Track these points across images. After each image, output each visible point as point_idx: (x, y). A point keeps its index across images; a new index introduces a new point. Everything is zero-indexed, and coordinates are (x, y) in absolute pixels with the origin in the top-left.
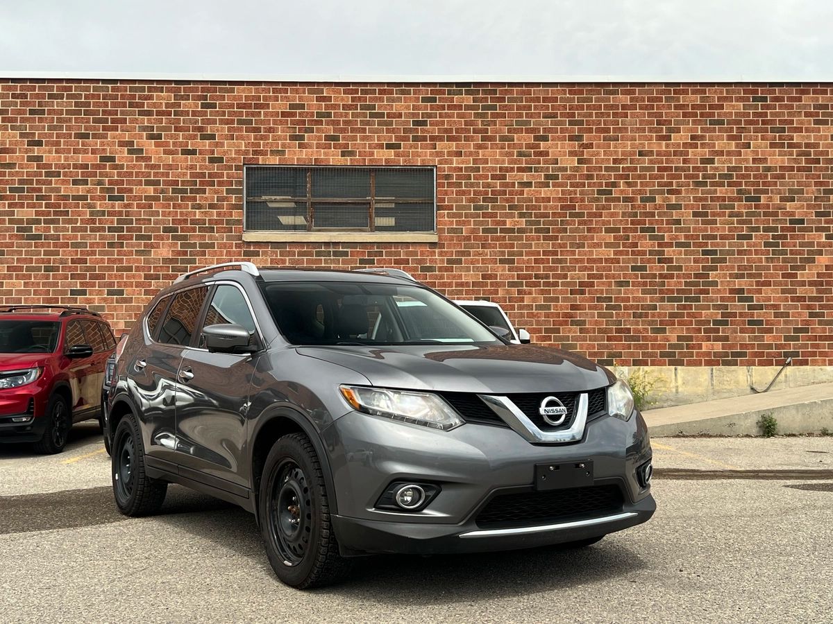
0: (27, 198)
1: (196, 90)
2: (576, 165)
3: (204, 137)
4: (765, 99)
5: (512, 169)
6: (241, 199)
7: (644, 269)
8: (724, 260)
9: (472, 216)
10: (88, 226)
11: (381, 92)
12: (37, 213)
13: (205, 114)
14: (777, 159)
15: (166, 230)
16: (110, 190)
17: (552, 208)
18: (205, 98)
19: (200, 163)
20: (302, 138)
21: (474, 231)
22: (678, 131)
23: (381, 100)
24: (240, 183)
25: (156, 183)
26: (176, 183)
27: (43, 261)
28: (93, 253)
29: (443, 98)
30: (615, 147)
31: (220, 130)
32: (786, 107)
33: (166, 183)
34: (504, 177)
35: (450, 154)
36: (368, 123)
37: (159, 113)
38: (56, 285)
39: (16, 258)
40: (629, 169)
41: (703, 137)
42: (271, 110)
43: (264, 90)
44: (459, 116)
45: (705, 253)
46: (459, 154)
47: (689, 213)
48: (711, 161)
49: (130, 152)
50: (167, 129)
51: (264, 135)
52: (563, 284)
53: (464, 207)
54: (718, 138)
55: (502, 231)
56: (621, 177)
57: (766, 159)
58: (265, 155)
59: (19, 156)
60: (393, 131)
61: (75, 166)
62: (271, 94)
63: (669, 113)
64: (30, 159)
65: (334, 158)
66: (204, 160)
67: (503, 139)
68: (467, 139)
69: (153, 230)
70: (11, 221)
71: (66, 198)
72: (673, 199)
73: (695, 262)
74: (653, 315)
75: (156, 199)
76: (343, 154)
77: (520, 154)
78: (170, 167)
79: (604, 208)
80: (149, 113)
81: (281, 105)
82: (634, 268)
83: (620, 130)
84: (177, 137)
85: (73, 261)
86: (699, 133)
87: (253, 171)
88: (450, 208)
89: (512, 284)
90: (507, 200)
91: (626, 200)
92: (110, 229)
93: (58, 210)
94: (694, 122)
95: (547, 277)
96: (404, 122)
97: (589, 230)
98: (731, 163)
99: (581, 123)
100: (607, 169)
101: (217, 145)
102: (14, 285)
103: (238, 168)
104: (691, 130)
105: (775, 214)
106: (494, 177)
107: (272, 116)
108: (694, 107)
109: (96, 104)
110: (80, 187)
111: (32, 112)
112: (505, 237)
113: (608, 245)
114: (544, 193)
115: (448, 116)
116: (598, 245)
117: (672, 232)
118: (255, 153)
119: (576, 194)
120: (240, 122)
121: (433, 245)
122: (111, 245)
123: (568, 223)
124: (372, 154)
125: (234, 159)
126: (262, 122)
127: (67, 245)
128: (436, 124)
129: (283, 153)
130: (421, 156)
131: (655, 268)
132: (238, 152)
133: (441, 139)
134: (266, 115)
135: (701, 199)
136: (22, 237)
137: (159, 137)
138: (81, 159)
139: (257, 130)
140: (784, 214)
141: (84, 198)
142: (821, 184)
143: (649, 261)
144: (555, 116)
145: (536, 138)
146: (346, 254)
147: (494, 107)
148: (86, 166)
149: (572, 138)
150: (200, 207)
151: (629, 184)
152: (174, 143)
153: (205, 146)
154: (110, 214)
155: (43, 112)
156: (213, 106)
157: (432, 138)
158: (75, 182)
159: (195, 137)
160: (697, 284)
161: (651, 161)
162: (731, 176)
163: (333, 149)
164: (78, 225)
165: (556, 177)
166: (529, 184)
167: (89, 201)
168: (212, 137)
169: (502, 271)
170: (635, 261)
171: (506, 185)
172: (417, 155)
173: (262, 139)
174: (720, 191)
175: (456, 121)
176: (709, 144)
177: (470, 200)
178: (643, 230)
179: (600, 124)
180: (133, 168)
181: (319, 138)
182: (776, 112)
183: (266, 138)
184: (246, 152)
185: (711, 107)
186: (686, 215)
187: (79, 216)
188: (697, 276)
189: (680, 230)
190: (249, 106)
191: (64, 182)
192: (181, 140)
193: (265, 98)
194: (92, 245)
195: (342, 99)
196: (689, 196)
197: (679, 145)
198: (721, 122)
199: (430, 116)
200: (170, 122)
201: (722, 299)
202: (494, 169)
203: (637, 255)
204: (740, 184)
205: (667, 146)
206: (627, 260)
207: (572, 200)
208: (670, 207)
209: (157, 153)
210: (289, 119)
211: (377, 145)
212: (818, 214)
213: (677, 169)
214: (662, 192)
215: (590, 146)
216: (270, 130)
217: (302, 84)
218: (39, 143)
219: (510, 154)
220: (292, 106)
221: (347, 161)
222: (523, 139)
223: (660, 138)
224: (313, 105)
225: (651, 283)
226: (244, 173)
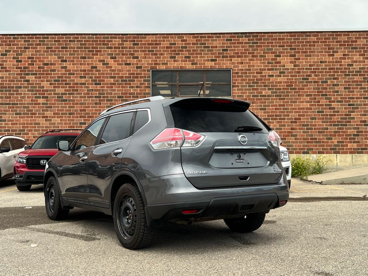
0: (61, 84)
1: (130, 38)
2: (293, 67)
3: (134, 58)
5: (265, 70)
6: (149, 84)
7: (323, 112)
8: (358, 108)
9: (248, 90)
10: (87, 96)
11: (208, 37)
12: (65, 90)
13: (134, 48)
15: (119, 97)
16: (95, 81)
17: (282, 86)
18: (134, 41)
19: (132, 68)
20: (175, 57)
21: (249, 96)
22: (337, 52)
23: (208, 40)
24: (149, 77)
25: (114, 77)
26: (122, 77)
27: (68, 110)
28: (89, 107)
29: (235, 39)
30: (310, 59)
31: (141, 54)
33: (118, 77)
34: (261, 73)
35: (238, 63)
36: (203, 51)
37: (115, 48)
38: (73, 120)
39: (57, 109)
40: (316, 69)
41: (348, 55)
42: (162, 46)
43: (159, 37)
44: (242, 47)
45: (349, 105)
46: (242, 63)
48: (352, 65)
49: (103, 64)
50: (118, 54)
51: (159, 57)
52: (288, 119)
53: (244, 86)
54: (355, 55)
55: (261, 96)
58: (159, 65)
59: (57, 67)
60: (214, 54)
61: (81, 71)
62: (162, 39)
63: (334, 44)
64: (62, 68)
65: (189, 66)
66: (134, 67)
67: (261, 56)
68: (245, 57)
69: (113, 97)
70: (54, 94)
71: (77, 84)
72: (335, 82)
73: (345, 109)
74: (327, 132)
75: (114, 84)
76: (192, 64)
77: (268, 63)
78: (120, 70)
79: (305, 86)
80: (111, 48)
81: (166, 44)
82: (318, 112)
83: (312, 52)
84: (123, 58)
85: (80, 110)
86: (347, 53)
87: (155, 72)
88: (238, 86)
89: (265, 119)
90: (263, 83)
91: (315, 82)
92: (96, 97)
93: (74, 89)
94: (345, 48)
95: (280, 116)
96: (218, 50)
97: (299, 95)
98: (361, 66)
99: (295, 49)
100: (306, 69)
101: (139, 61)
102: (56, 121)
103: (148, 71)
104: (343, 52)
106: (257, 73)
107: (162, 48)
108: (344, 42)
109: (89, 44)
110: (83, 79)
111: (62, 48)
112: (262, 99)
113: (307, 102)
114: (279, 79)
115: (237, 47)
116: (303, 102)
117: (335, 96)
118: (155, 64)
119: (293, 80)
120: (149, 51)
122: (96, 104)
123: (289, 92)
124: (205, 64)
125: (146, 67)
126: (158, 51)
127: (78, 104)
128: (232, 50)
129: (167, 64)
130: (225, 64)
131: (328, 112)
132: (148, 64)
133: (234, 57)
134: (160, 48)
135: (347, 82)
136: (59, 101)
137: (115, 58)
138: (83, 67)
139: (156, 54)
141: (85, 84)
143: (325, 109)
144: (284, 46)
145: (275, 56)
147: (257, 43)
148: (85, 71)
149: (291, 56)
150: (132, 87)
151: (316, 76)
152: (121, 60)
153: (134, 61)
154: (95, 90)
155: (67, 48)
156: (138, 44)
157: (230, 57)
158: (81, 77)
159: (130, 58)
160: (346, 119)
161: (325, 66)
162: (360, 72)
163: (188, 62)
164: (82, 95)
165: (284, 73)
166: (272, 76)
167: (87, 85)
168: (137, 58)
169: (261, 113)
170: (319, 108)
171: (263, 76)
173: (158, 58)
174: (356, 78)
175: (241, 49)
176: (351, 58)
177: (247, 83)
178: (322, 95)
179: (303, 49)
180: (105, 71)
181: (182, 57)
183: (160, 58)
184: (152, 64)
185: (352, 42)
186: (341, 89)
187: (83, 91)
188: (346, 115)
189: (339, 95)
190: (153, 44)
191: (76, 77)
192: (124, 59)
193: (159, 41)
194: (88, 104)
195: (192, 41)
196: (342, 80)
197: (338, 58)
198: (356, 48)
199: (229, 47)
200: (120, 51)
201: (357, 125)
202: (257, 69)
203: (320, 106)
204: (364, 75)
205: (333, 59)
206: (315, 108)
207: (291, 82)
208: (334, 85)
209: (114, 64)
210: (169, 49)
211: (207, 60)
213: (337, 69)
214: (330, 79)
215: (299, 59)
216: (161, 54)
217: (175, 34)
218: (65, 61)
219: (264, 63)
220: (171, 44)
221: (194, 67)
222: (270, 56)
223: (330, 55)
224: (179, 43)
225: (326, 119)
226: (150, 73)
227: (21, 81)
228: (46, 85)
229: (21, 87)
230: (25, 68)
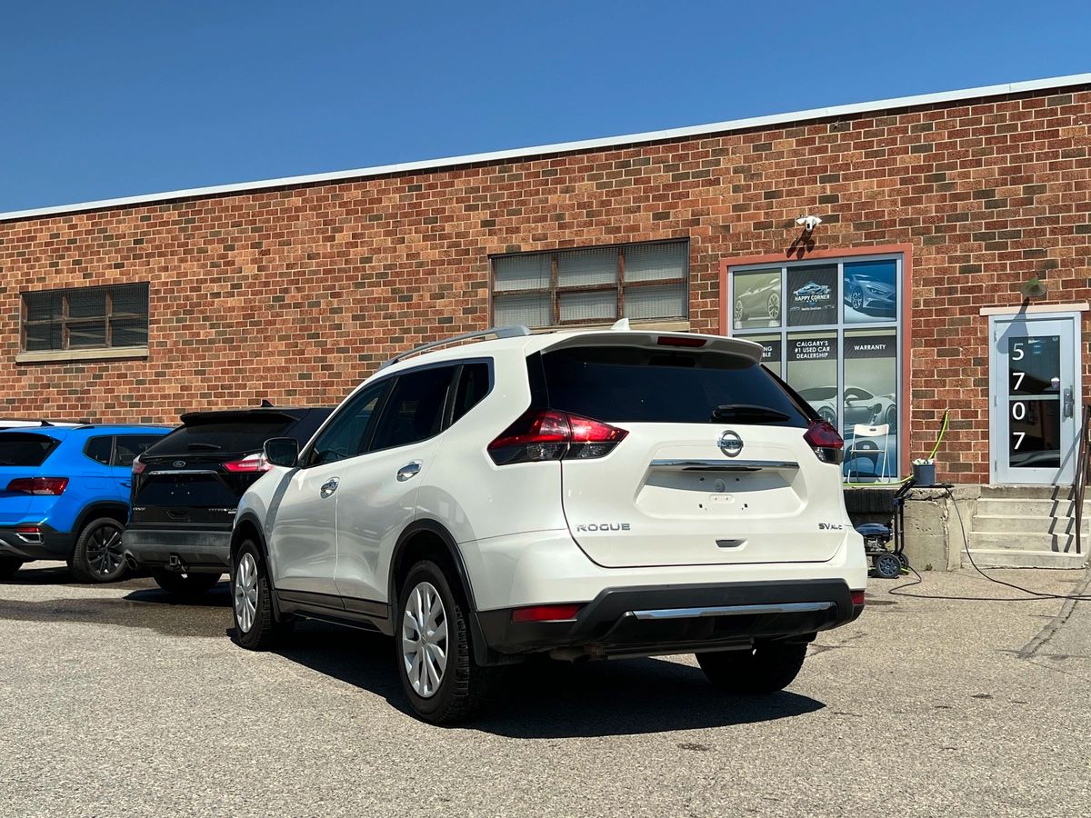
2: (257, 273)
4: (419, 188)
5: (206, 281)
6: (18, 324)
7: (309, 376)
14: (430, 253)
17: (236, 318)
20: (57, 264)
21: (176, 343)
22: (341, 230)
23: (112, 223)
24: (16, 310)
29: (156, 216)
30: (288, 252)
31: (6, 262)
32: (438, 194)
34: (198, 289)
35: (159, 269)
36: (102, 246)
40: (298, 274)
42: (38, 241)
43: (33, 223)
44: (167, 232)
45: (362, 358)
46: (166, 269)
47: (348, 317)
48: (370, 260)
51: (33, 265)
53: (169, 321)
54: (376, 235)
55: (197, 342)
56: (291, 282)
57: (418, 253)
58: (33, 283)
60: (119, 251)
62: (38, 227)
63: (336, 212)
65: (78, 281)
67: (201, 251)
68: (172, 254)
72: (335, 303)
73: (352, 368)
76: (84, 277)
79: (278, 315)
81: (43, 237)
82: (302, 376)
83: (293, 234)
86: (360, 231)
87: (28, 297)
88: (159, 322)
89: (203, 395)
90: (202, 312)
91: (297, 305)
94: (356, 220)
95: (230, 387)
96: (127, 241)
97: (265, 339)
98: (387, 261)
99: (261, 229)
100: (282, 275)
103: (16, 296)
104: (353, 229)
105: (425, 314)
106: (193, 289)
107: (38, 247)
108: (356, 203)
112: (199, 348)
113: (280, 353)
115: (159, 232)
116: (272, 354)
117: (334, 337)
118: (28, 281)
119: (255, 302)
120: (18, 254)
121: (144, 358)
123: (248, 332)
124: (105, 275)
125: (14, 289)
128: (150, 241)
129: (44, 279)
130: (137, 273)
131: (320, 376)
132: (16, 282)
133: (154, 255)
134: (35, 246)
135: (359, 301)
139: (28, 260)
140: (434, 313)
142: (470, 277)
143: (313, 368)
144: (240, 224)
145: (226, 248)
146: (82, 370)
147: (193, 221)
149: (253, 246)
151: (299, 290)
157: (148, 255)
162: (386, 275)
163: (77, 273)
165: (239, 286)
166: (217, 295)
169: (196, 381)
170: (302, 368)
171: (201, 297)
172: (136, 272)
173: (31, 269)
174: (378, 292)
175: (164, 236)
176: (367, 242)
177: (174, 313)
178: (310, 336)
179: (276, 229)
181: (68, 264)
182: (430, 202)
183: (34, 267)
184: (21, 282)
185: (372, 202)
186: (346, 319)
189: (341, 335)
190: (24, 240)
193: (35, 231)
195: (85, 226)
196: (349, 300)
197: (341, 245)
198: (378, 218)
199: (146, 234)
202: (192, 282)
203: (304, 363)
204: (394, 282)
205: (332, 246)
206: (297, 368)
207: (252, 308)
208: (334, 311)
210: (49, 248)
211: (108, 265)
212: (466, 311)
213: (340, 270)
214: (325, 296)
215: (267, 252)
216: (37, 259)
217: (58, 214)
219: (204, 266)
220: (52, 236)
221: (87, 283)
222: (216, 249)
223: (327, 239)
224: (66, 234)
225: (316, 392)
226: (20, 301)
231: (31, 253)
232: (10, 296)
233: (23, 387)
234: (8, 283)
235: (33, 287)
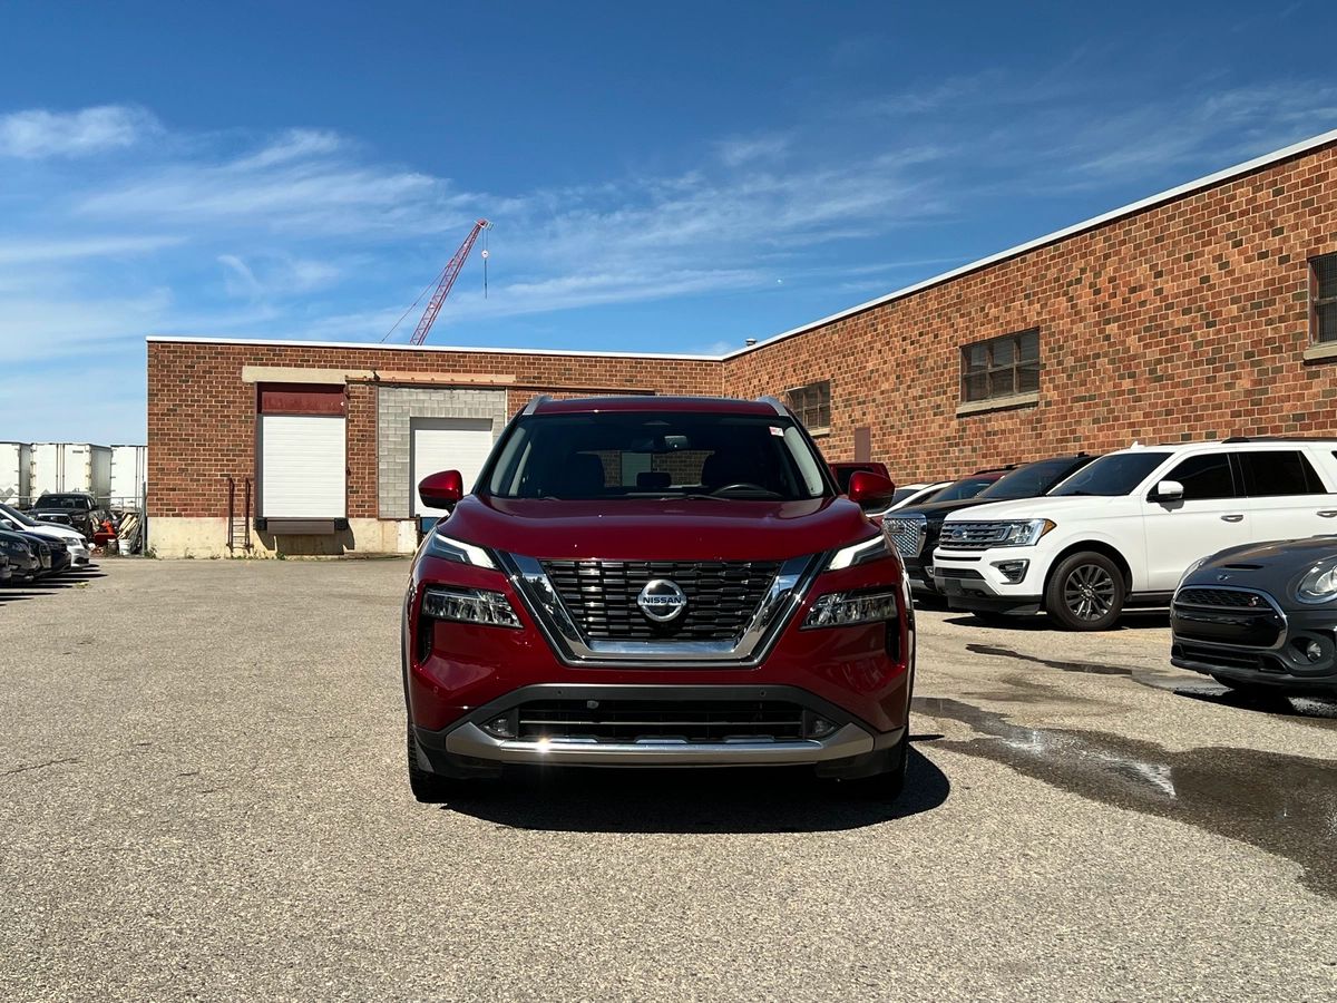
0: (1154, 336)
1: (1269, 175)
3: (1275, 233)
6: (1305, 305)
10: (1193, 361)
12: (1160, 352)
13: (1276, 204)
15: (1246, 356)
16: (1207, 316)
18: (1276, 183)
19: (1271, 266)
24: (1304, 285)
25: (1239, 300)
26: (1253, 296)
27: (1164, 405)
28: (1196, 391)
31: (1288, 220)
33: (1246, 298)
37: (1241, 214)
39: (1148, 403)
42: (1330, 179)
43: (1322, 155)
49: (1220, 267)
50: (1245, 233)
51: (1324, 216)
58: (1325, 242)
59: (1149, 292)
61: (1184, 294)
64: (1156, 293)
66: (1275, 262)
69: (1237, 357)
70: (1146, 364)
71: (1177, 331)
75: (1239, 319)
78: (1249, 278)
80: (1234, 216)
84: (1254, 239)
85: (1183, 402)
92: (1207, 362)
93: (1173, 346)
101: (1285, 240)
103: (1302, 265)
107: (1331, 188)
109: (1197, 218)
110: (1187, 316)
111: (1157, 240)
118: (1318, 241)
120: (1304, 204)
122: (1208, 380)
125: (1299, 255)
127: (1179, 385)
132: (1302, 245)
134: (1326, 187)
136: (1151, 380)
137: (1241, 243)
138: (1187, 284)
139: (1318, 210)
141: (1188, 329)
148: (1189, 293)
150: (1270, 322)
152: (1252, 247)
153: (1276, 244)
154: (1207, 343)
155: (1163, 238)
158: (1186, 312)
159: (1268, 235)
164: (1186, 360)
167: (1193, 332)
168: (1281, 231)
173: (1322, 222)
180: (1222, 286)
184: (1309, 241)
187: (1187, 350)
190: (1312, 181)
191: (1176, 313)
192: (1257, 242)
193: (1326, 166)
194: (1195, 382)
200: (1249, 222)
209: (1239, 262)
218: (1159, 275)
226: (1308, 271)
227: (1098, 340)
228: (1132, 341)
229: (1097, 356)
230: (1106, 306)
231: (1321, 199)
232: (1294, 267)
233: (1316, 395)
234: (1292, 247)
235: (1324, 248)
